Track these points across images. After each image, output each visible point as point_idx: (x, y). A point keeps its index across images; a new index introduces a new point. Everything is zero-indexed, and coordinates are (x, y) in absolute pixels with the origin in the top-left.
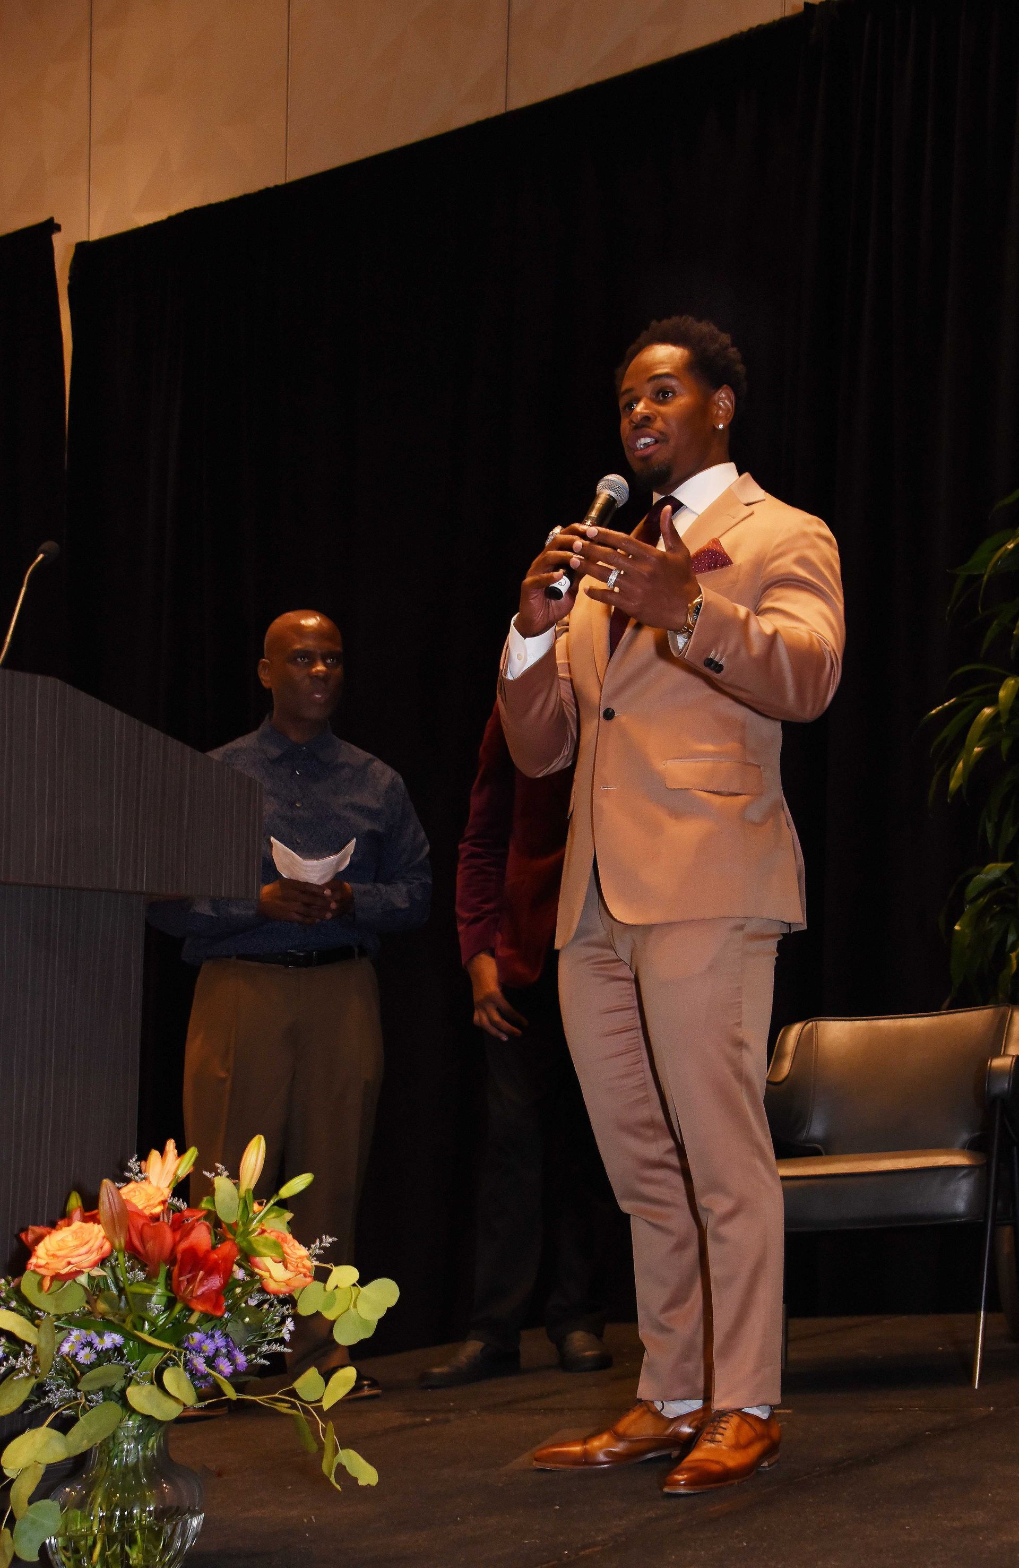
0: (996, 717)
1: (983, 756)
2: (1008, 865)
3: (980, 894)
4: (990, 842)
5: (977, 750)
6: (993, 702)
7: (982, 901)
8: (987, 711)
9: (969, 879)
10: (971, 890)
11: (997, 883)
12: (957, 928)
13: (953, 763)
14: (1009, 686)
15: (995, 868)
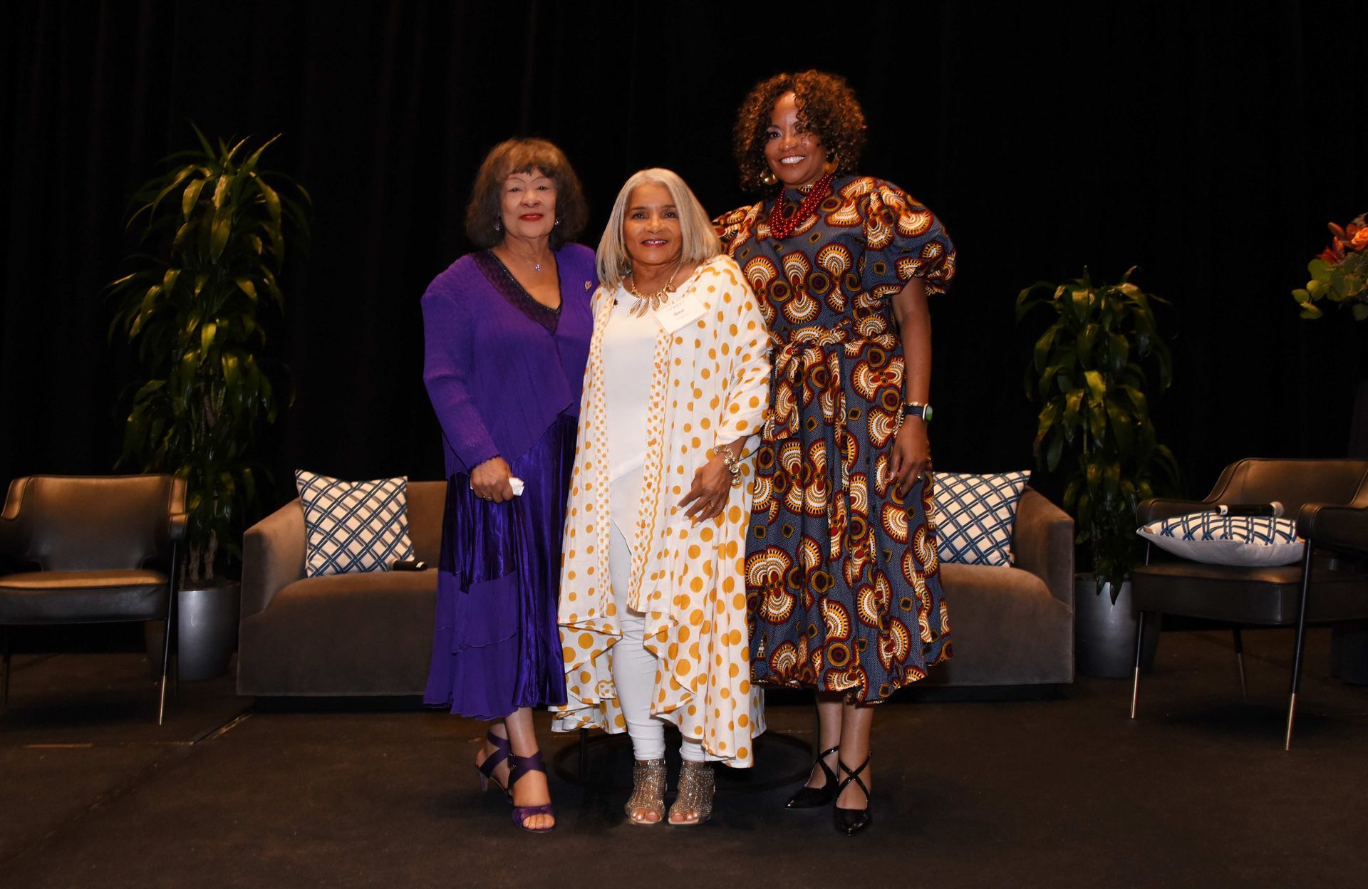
0: (160, 294)
1: (154, 315)
2: (163, 382)
3: (144, 399)
5: (150, 311)
6: (159, 282)
7: (146, 404)
8: (156, 289)
9: (138, 389)
10: (138, 396)
11: (155, 393)
12: (130, 419)
13: (134, 317)
14: (170, 275)
15: (155, 384)
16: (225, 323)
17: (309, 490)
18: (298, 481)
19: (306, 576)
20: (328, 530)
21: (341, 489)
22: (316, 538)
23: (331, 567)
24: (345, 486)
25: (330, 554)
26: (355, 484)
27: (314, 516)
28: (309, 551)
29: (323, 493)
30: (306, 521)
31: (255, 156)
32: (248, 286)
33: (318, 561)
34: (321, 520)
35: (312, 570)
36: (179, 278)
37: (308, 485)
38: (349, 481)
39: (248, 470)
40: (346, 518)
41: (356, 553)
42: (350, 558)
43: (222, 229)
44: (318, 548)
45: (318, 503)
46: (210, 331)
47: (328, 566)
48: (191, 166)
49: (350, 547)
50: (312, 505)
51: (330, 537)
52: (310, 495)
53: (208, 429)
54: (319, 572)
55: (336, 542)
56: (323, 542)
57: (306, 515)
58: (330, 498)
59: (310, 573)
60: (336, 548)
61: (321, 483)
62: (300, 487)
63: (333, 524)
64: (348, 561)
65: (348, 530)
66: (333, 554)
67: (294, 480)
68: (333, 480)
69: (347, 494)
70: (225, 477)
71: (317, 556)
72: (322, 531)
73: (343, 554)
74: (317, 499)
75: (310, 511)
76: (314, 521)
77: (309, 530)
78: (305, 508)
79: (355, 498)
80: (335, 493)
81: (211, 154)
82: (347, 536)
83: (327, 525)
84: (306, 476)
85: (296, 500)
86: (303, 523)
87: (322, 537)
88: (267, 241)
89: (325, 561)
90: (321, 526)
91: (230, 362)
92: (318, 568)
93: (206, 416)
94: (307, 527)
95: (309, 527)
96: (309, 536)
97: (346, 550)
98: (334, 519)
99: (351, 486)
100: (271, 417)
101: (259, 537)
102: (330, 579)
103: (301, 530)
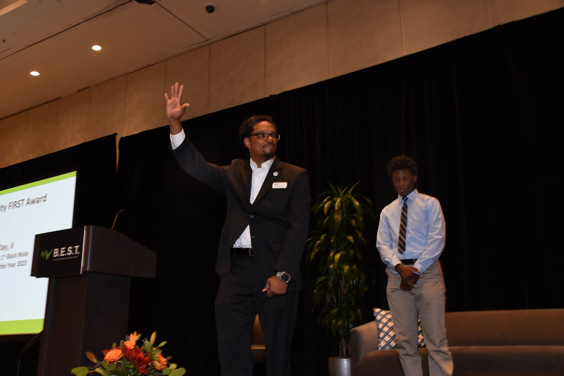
0: (320, 243)
1: (318, 252)
2: (326, 277)
3: (319, 284)
4: (321, 272)
5: (316, 250)
6: (319, 240)
7: (320, 285)
8: (318, 242)
9: (317, 280)
10: (317, 283)
11: (322, 282)
12: (315, 291)
13: (311, 253)
14: (323, 237)
15: (322, 278)
16: (344, 253)
18: (374, 312)
19: (378, 349)
20: (386, 331)
22: (382, 335)
23: (388, 346)
25: (387, 341)
27: (381, 326)
28: (379, 340)
29: (384, 316)
30: (378, 328)
31: (351, 190)
32: (350, 238)
33: (383, 344)
34: (383, 327)
36: (326, 237)
37: (378, 313)
39: (359, 310)
43: (338, 217)
44: (382, 339)
45: (382, 321)
46: (338, 256)
47: (387, 346)
48: (328, 197)
50: (380, 321)
51: (387, 334)
52: (379, 317)
53: (344, 295)
54: (383, 348)
55: (389, 336)
56: (384, 336)
57: (377, 326)
58: (387, 318)
59: (379, 349)
60: (390, 339)
61: (383, 313)
62: (375, 315)
63: (388, 329)
66: (389, 341)
67: (372, 312)
70: (351, 313)
71: (382, 342)
72: (384, 332)
73: (393, 341)
74: (381, 319)
75: (379, 324)
76: (380, 328)
77: (379, 331)
78: (377, 323)
81: (335, 192)
83: (386, 329)
84: (377, 310)
85: (375, 321)
86: (376, 329)
88: (357, 221)
89: (385, 344)
90: (383, 330)
91: (346, 268)
92: (382, 346)
93: (343, 290)
96: (379, 334)
98: (388, 327)
100: (366, 289)
101: (355, 332)
102: (388, 351)
103: (376, 332)
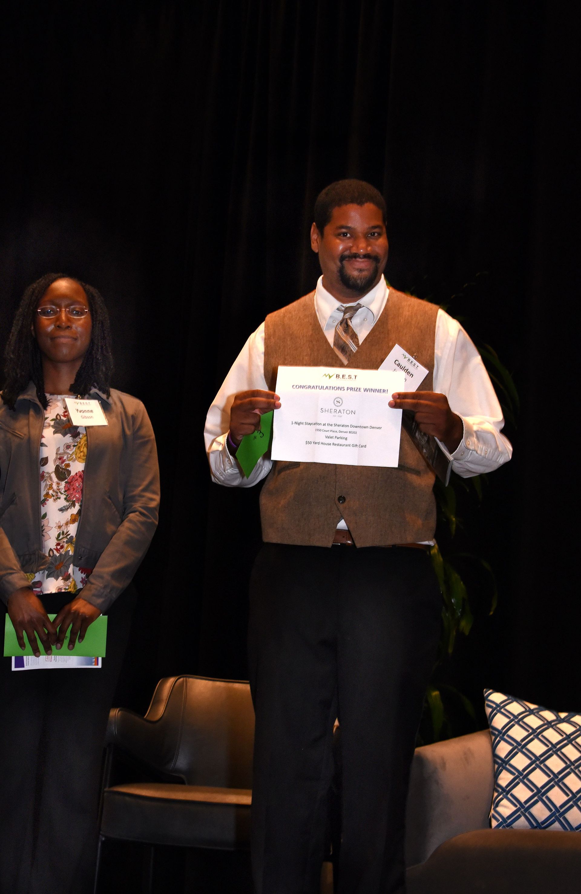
17: (499, 716)
18: (486, 702)
19: (490, 825)
20: (521, 768)
21: (541, 718)
22: (505, 779)
23: (523, 818)
24: (549, 715)
25: (523, 800)
26: (563, 715)
27: (504, 749)
28: (496, 794)
29: (517, 720)
30: (495, 756)
33: (506, 808)
34: (511, 755)
35: (497, 820)
37: (499, 708)
38: (556, 709)
39: (436, 693)
40: (547, 755)
41: (558, 805)
42: (550, 810)
44: (507, 792)
45: (510, 733)
47: (519, 817)
49: (550, 794)
50: (503, 734)
51: (524, 778)
52: (499, 721)
54: (507, 822)
55: (530, 785)
56: (513, 784)
57: (494, 747)
58: (526, 727)
59: (494, 823)
60: (530, 794)
61: (515, 708)
62: (488, 710)
63: (528, 762)
64: (547, 813)
65: (547, 771)
66: (526, 802)
67: (481, 701)
68: (532, 706)
69: (549, 724)
71: (505, 802)
72: (513, 770)
73: (540, 804)
74: (508, 727)
75: (499, 742)
76: (503, 755)
77: (496, 766)
78: (493, 737)
79: (560, 732)
80: (533, 721)
82: (546, 779)
83: (520, 762)
84: (497, 697)
85: (487, 731)
86: (489, 757)
87: (511, 777)
89: (514, 809)
90: (512, 762)
92: (505, 817)
94: (495, 762)
95: (497, 763)
96: (496, 775)
97: (544, 798)
98: (529, 754)
99: (558, 717)
100: (465, 626)
101: (421, 761)
102: (521, 834)
103: (488, 766)
